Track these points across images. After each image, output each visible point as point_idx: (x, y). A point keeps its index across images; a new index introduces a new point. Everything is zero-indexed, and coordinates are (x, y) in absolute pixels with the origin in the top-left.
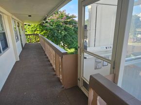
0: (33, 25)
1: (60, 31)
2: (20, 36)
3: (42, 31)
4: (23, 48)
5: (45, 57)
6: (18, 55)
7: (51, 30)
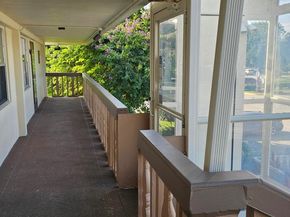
0: (67, 48)
1: (140, 67)
2: (34, 77)
3: (92, 64)
4: (38, 110)
5: (90, 130)
6: (26, 123)
7: (116, 61)
